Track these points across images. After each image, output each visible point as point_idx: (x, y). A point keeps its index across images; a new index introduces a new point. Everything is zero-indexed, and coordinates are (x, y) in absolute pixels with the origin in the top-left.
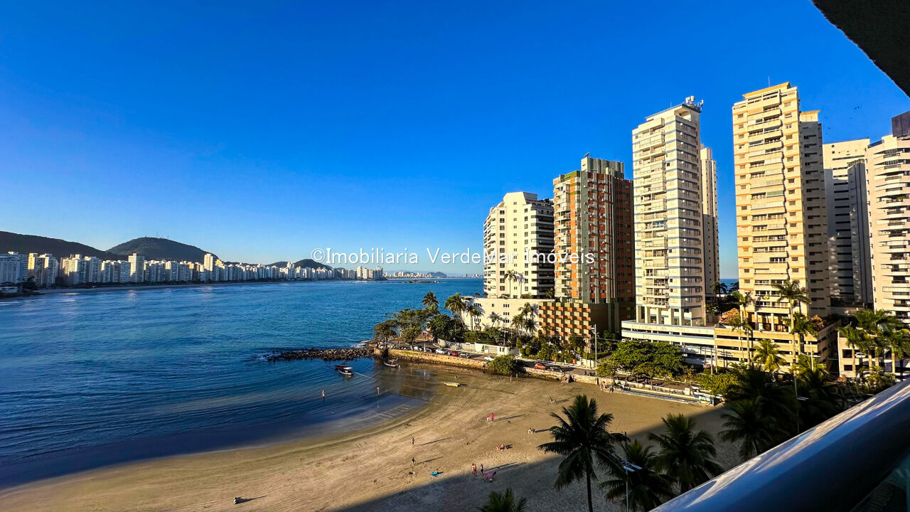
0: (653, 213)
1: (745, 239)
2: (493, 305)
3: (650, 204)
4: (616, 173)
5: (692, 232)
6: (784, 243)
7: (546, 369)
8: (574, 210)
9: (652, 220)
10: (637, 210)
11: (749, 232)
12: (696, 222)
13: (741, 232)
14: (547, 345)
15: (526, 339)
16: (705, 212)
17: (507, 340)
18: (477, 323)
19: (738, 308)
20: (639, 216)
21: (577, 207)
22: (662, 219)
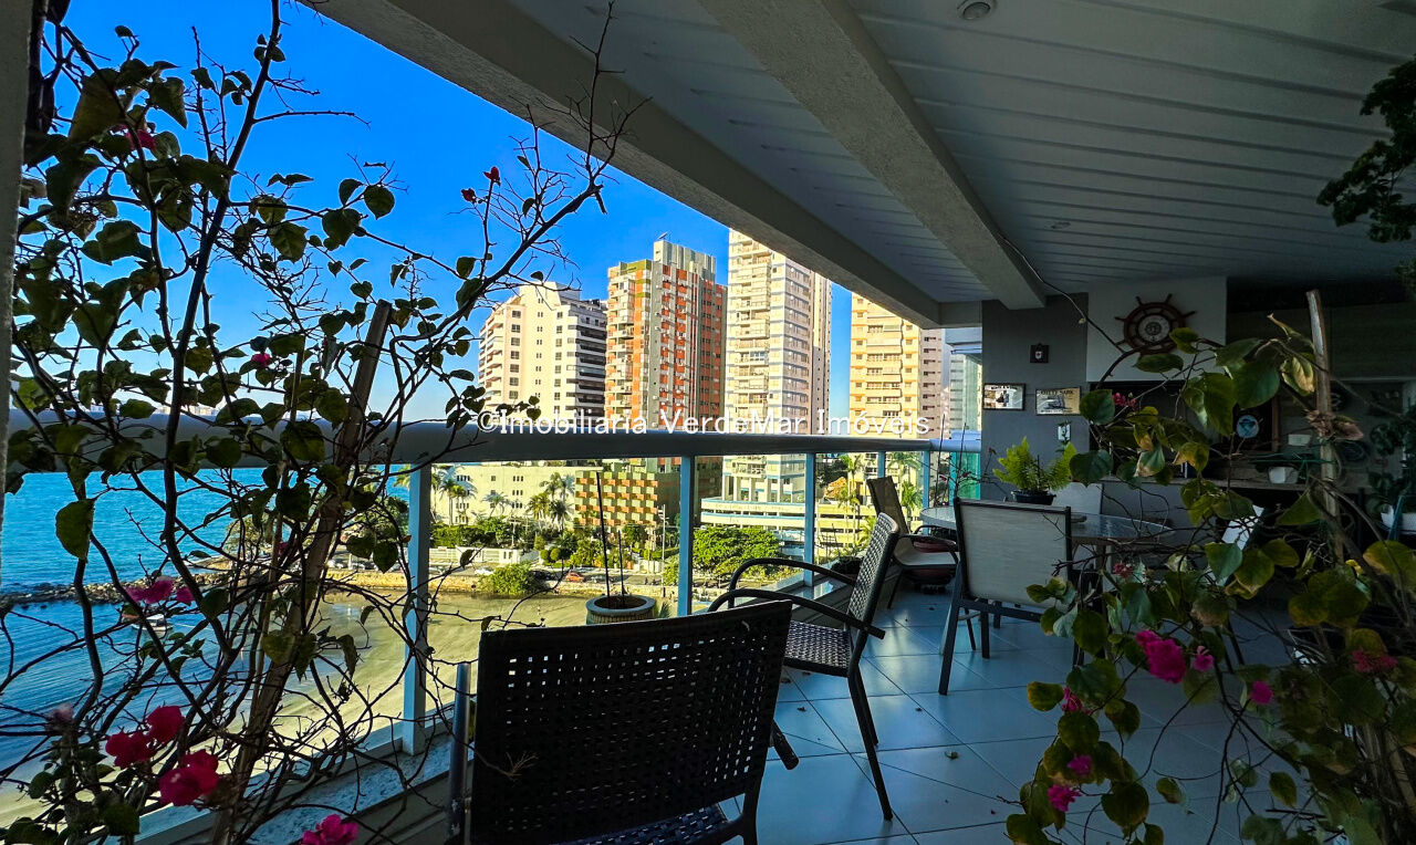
0: (751, 339)
1: (859, 385)
2: (493, 478)
3: (748, 326)
4: (704, 271)
5: (799, 370)
6: (897, 393)
7: (585, 581)
8: (639, 324)
9: (750, 350)
10: (731, 332)
11: (862, 375)
12: (805, 357)
13: (855, 375)
14: (586, 543)
15: (550, 536)
16: (816, 344)
17: (517, 538)
18: (462, 510)
19: (846, 477)
20: (733, 342)
21: (644, 318)
22: (763, 349)
